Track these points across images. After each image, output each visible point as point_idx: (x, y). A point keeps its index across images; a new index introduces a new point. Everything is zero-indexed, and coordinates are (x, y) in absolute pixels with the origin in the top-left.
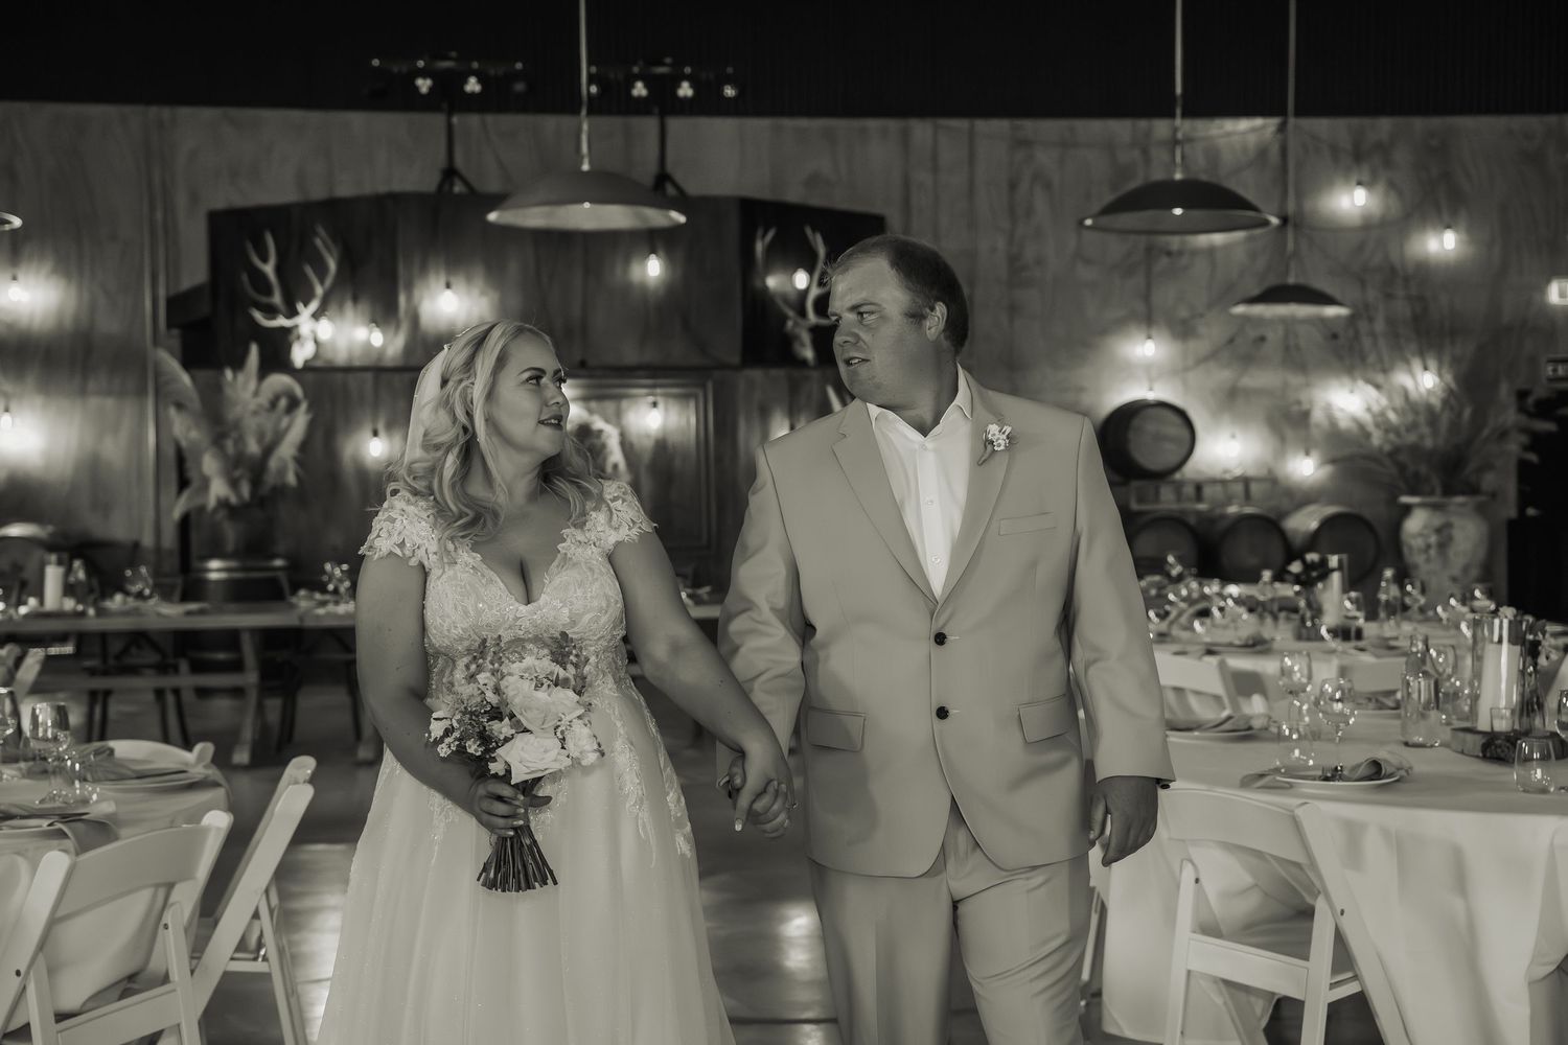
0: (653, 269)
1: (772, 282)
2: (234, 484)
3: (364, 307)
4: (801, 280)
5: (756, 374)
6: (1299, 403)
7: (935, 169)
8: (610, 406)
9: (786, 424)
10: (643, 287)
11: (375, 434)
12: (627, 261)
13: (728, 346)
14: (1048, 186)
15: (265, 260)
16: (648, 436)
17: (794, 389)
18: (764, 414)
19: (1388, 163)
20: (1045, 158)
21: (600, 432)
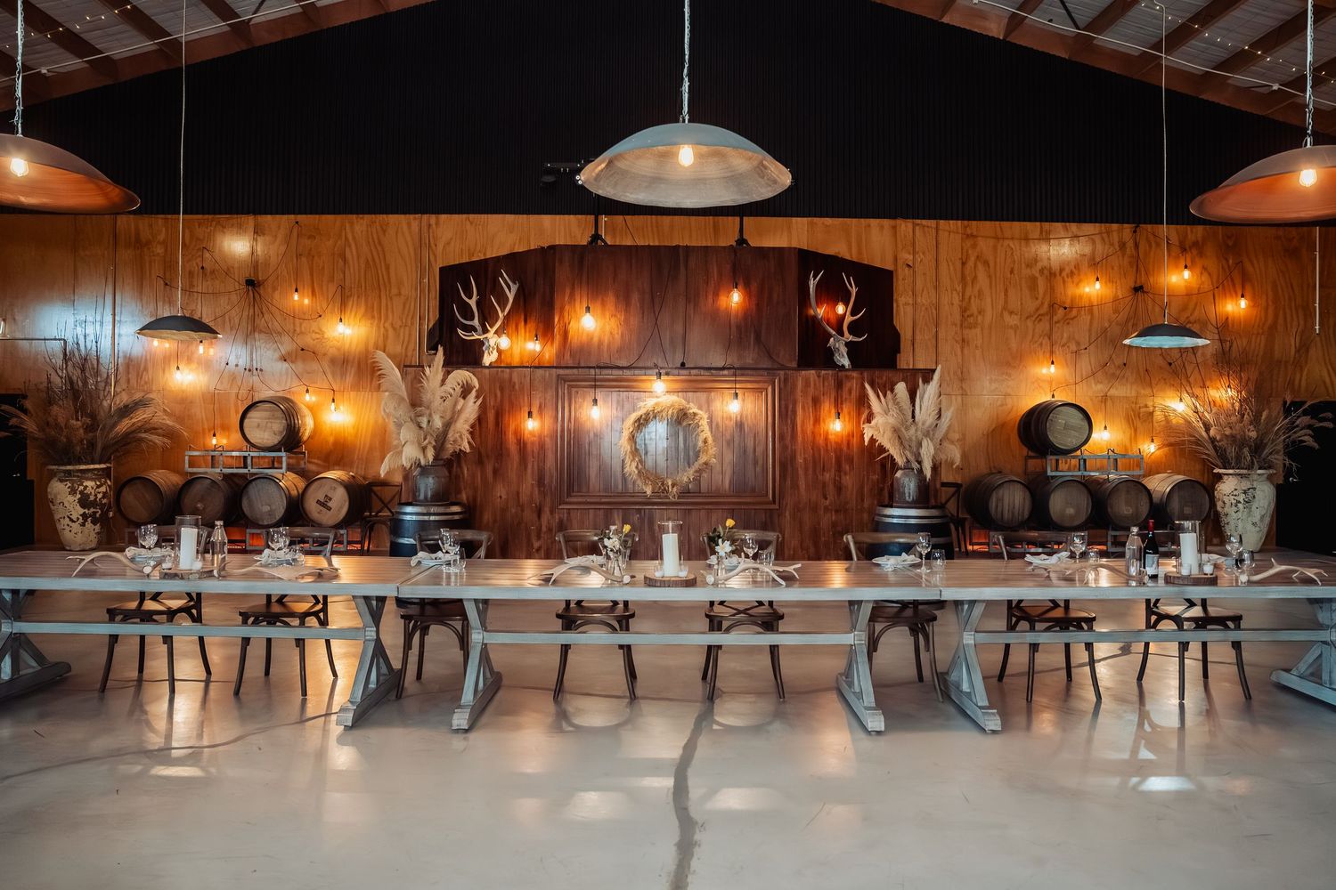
0: (736, 298)
1: (821, 312)
2: (424, 449)
3: (532, 325)
4: (840, 309)
5: (812, 373)
6: (1146, 406)
7: (914, 253)
8: (702, 396)
9: (833, 411)
10: (728, 312)
11: (530, 414)
12: (716, 295)
13: (788, 355)
14: (986, 263)
15: (470, 298)
16: (730, 419)
17: (839, 385)
18: (816, 402)
19: (1201, 254)
20: (984, 246)
21: (695, 414)
